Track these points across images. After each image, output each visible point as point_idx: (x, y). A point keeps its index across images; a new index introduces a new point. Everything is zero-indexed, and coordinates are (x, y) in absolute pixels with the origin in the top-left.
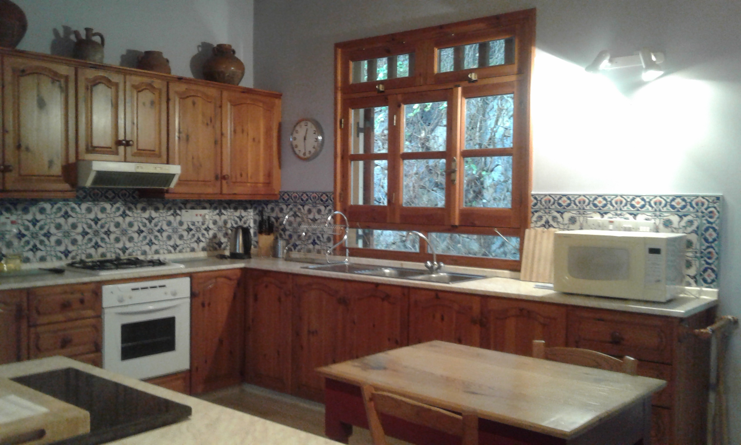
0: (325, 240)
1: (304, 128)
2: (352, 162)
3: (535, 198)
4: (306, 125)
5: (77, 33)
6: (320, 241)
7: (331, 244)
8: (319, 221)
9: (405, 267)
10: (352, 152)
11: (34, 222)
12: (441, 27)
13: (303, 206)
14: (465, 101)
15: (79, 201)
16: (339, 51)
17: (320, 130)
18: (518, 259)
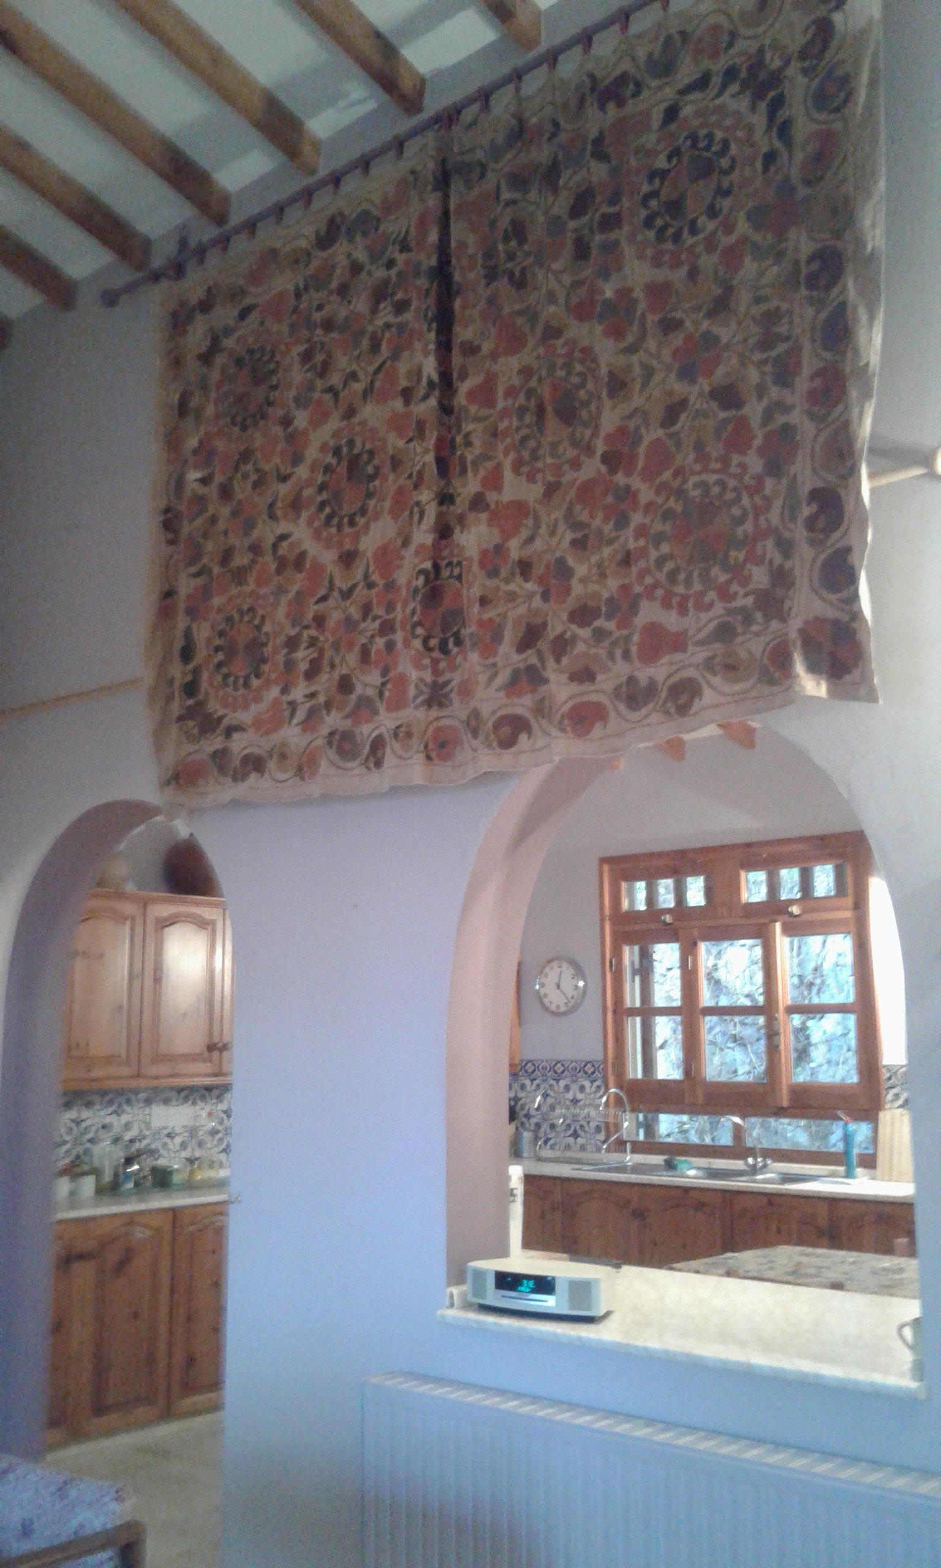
0: (593, 1130)
1: (557, 970)
2: (629, 1019)
3: (889, 1070)
4: (560, 967)
6: (586, 1132)
7: (602, 1136)
8: (581, 1103)
9: (715, 1166)
10: (628, 1003)
12: (748, 845)
13: (558, 1081)
14: (787, 940)
16: (606, 868)
17: (579, 972)
18: (871, 1152)
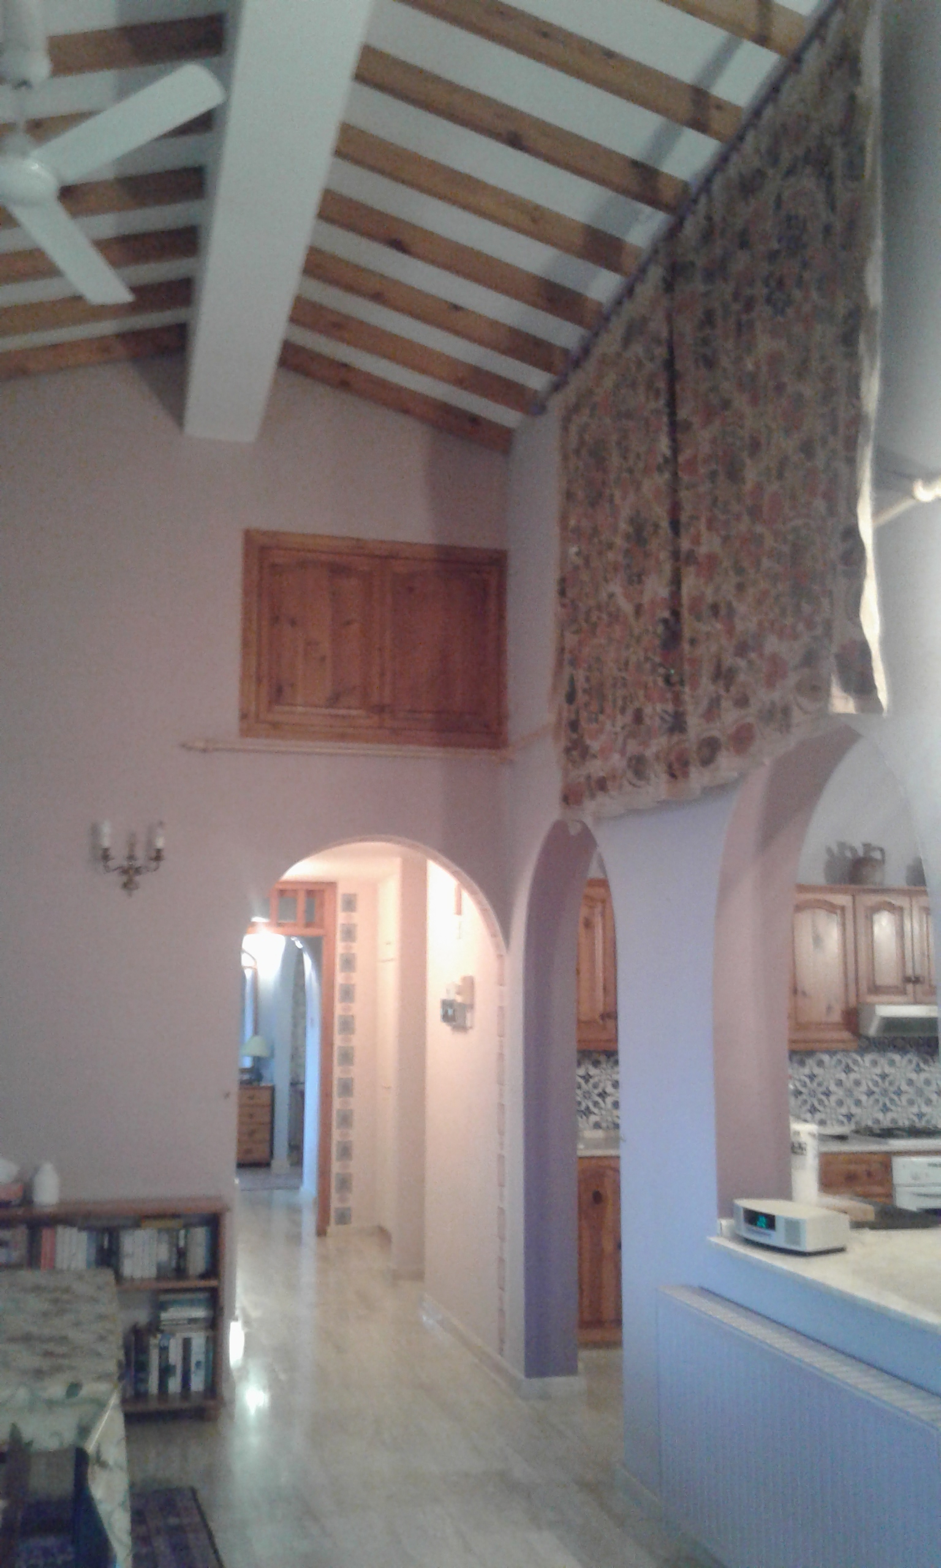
5: (853, 850)
11: (812, 1077)
15: (862, 1051)
